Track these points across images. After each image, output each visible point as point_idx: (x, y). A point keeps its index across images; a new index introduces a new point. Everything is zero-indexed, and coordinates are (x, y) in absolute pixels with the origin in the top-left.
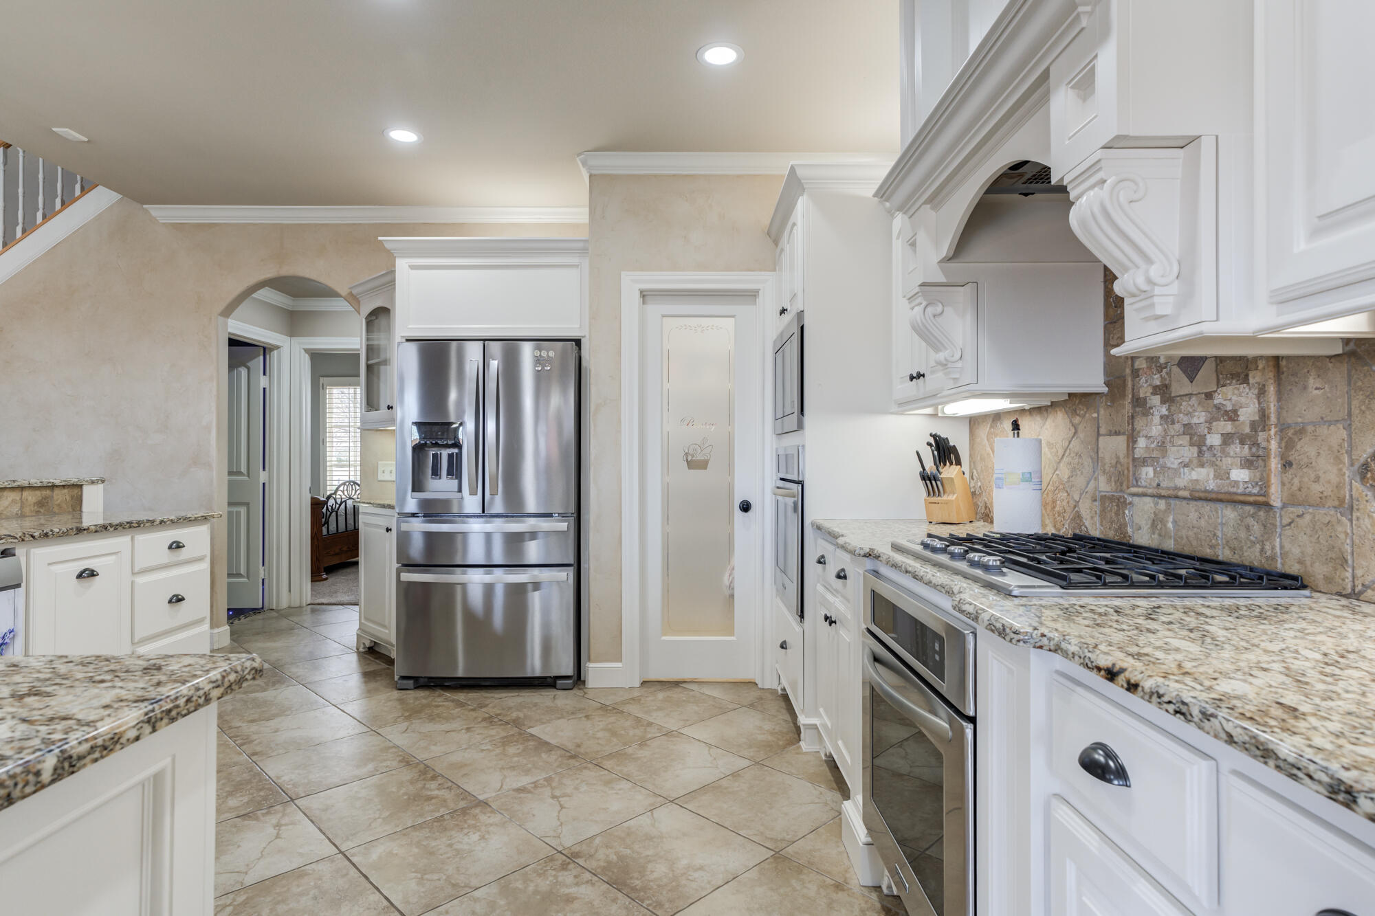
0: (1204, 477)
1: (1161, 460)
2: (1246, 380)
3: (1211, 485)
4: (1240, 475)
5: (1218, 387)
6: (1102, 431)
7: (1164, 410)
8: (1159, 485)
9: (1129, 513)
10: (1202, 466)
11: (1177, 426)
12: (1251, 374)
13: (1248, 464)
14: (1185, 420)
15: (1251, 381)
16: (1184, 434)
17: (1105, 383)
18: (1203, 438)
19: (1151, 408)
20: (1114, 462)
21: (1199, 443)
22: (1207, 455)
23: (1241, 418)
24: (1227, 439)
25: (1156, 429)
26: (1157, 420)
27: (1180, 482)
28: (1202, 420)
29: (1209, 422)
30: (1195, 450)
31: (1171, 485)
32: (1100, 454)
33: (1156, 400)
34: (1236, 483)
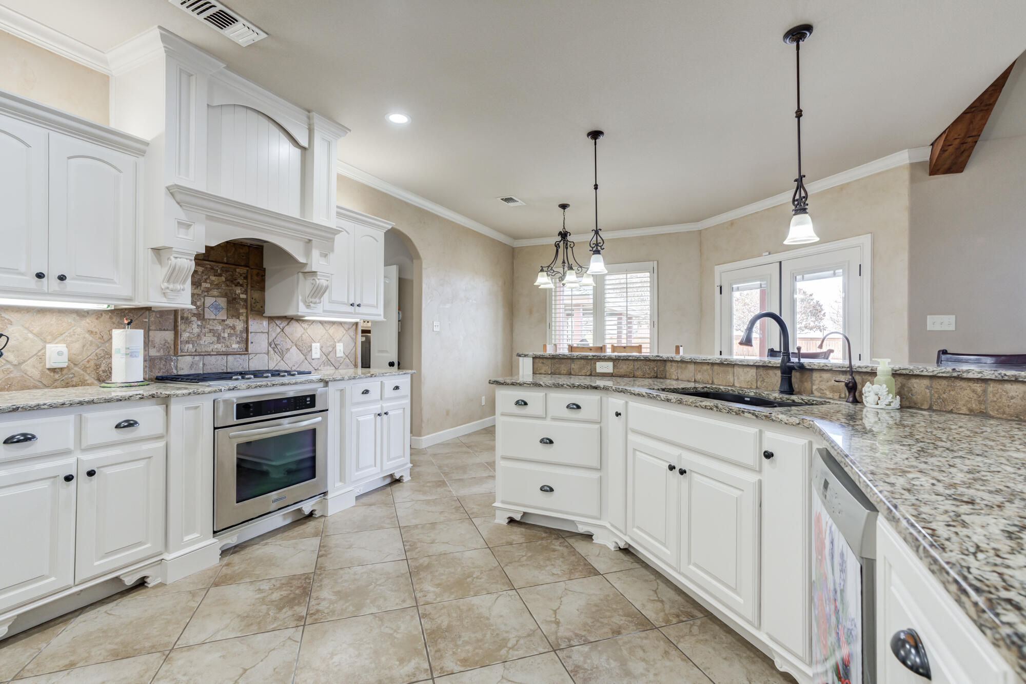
0: (219, 347)
1: (198, 342)
2: (238, 318)
3: (224, 349)
4: (235, 346)
5: (227, 318)
6: (152, 327)
7: (199, 323)
8: (196, 351)
9: (174, 364)
10: (220, 343)
11: (206, 330)
12: (240, 317)
13: (238, 343)
14: (211, 328)
15: (240, 319)
16: (210, 332)
18: (220, 335)
19: (191, 321)
20: (163, 342)
21: (219, 337)
22: (222, 340)
23: (237, 329)
24: (230, 335)
25: (196, 330)
26: (195, 326)
27: (209, 350)
28: (220, 328)
29: (224, 329)
30: (216, 339)
31: (203, 350)
32: (150, 339)
33: (194, 319)
34: (235, 349)
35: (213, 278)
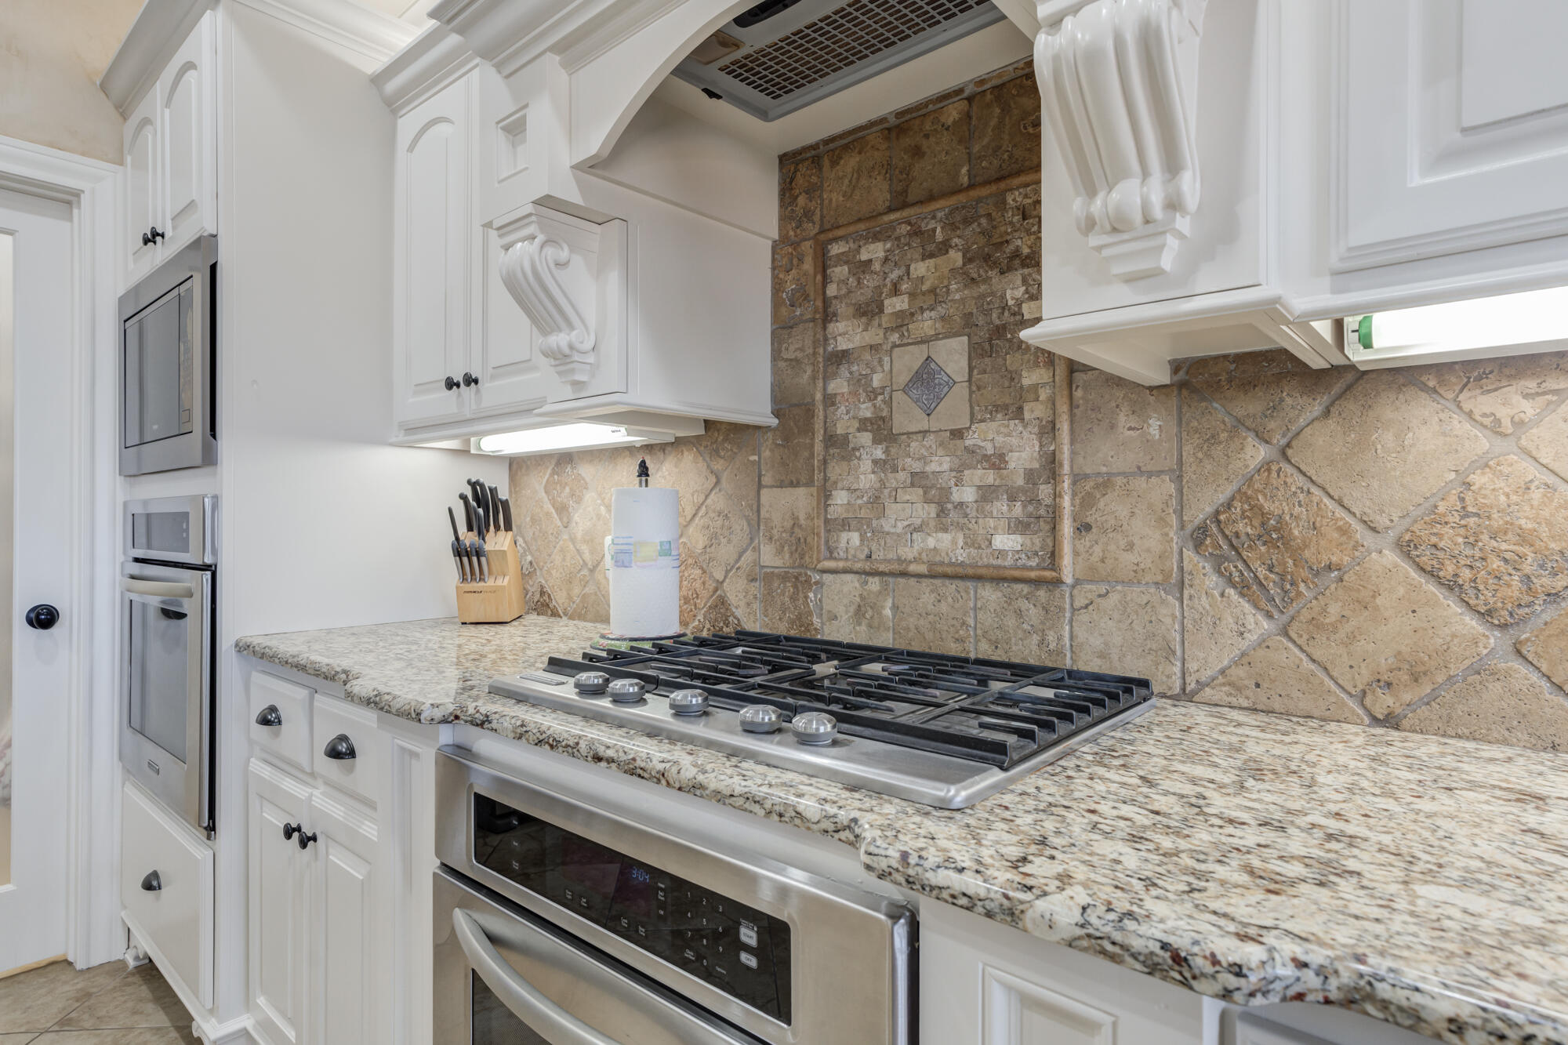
0: (947, 545)
1: (875, 523)
2: (1019, 413)
3: (961, 555)
4: (1006, 542)
5: (972, 422)
6: (767, 480)
7: (879, 453)
8: (869, 557)
9: (815, 597)
10: (945, 530)
11: (902, 476)
12: (1027, 407)
13: (1020, 527)
14: (917, 467)
15: (1027, 415)
16: (912, 485)
17: (772, 413)
18: (946, 492)
19: (855, 449)
20: (788, 524)
21: (942, 503)
22: (954, 515)
23: (1012, 465)
24: (987, 494)
25: (866, 478)
26: (866, 465)
27: (908, 553)
28: (946, 467)
29: (959, 471)
30: (933, 510)
31: (891, 555)
32: (763, 514)
33: (866, 438)
34: (1002, 553)
35: (920, 269)
